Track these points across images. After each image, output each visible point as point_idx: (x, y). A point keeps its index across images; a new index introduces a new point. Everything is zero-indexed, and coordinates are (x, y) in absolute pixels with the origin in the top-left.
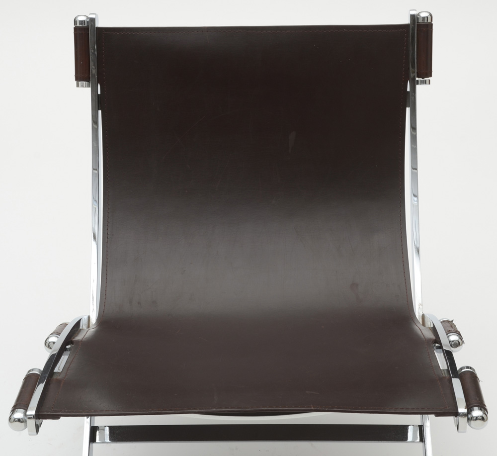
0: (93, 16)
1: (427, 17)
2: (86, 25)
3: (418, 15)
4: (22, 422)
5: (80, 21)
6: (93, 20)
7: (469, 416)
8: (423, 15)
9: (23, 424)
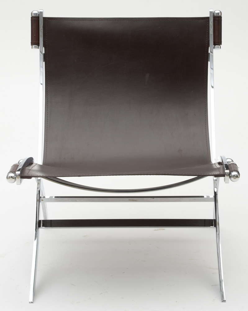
0: (42, 11)
1: (219, 13)
2: (38, 15)
3: (214, 12)
4: (14, 178)
5: (34, 13)
6: (41, 13)
7: (231, 175)
8: (217, 12)
9: (14, 179)
